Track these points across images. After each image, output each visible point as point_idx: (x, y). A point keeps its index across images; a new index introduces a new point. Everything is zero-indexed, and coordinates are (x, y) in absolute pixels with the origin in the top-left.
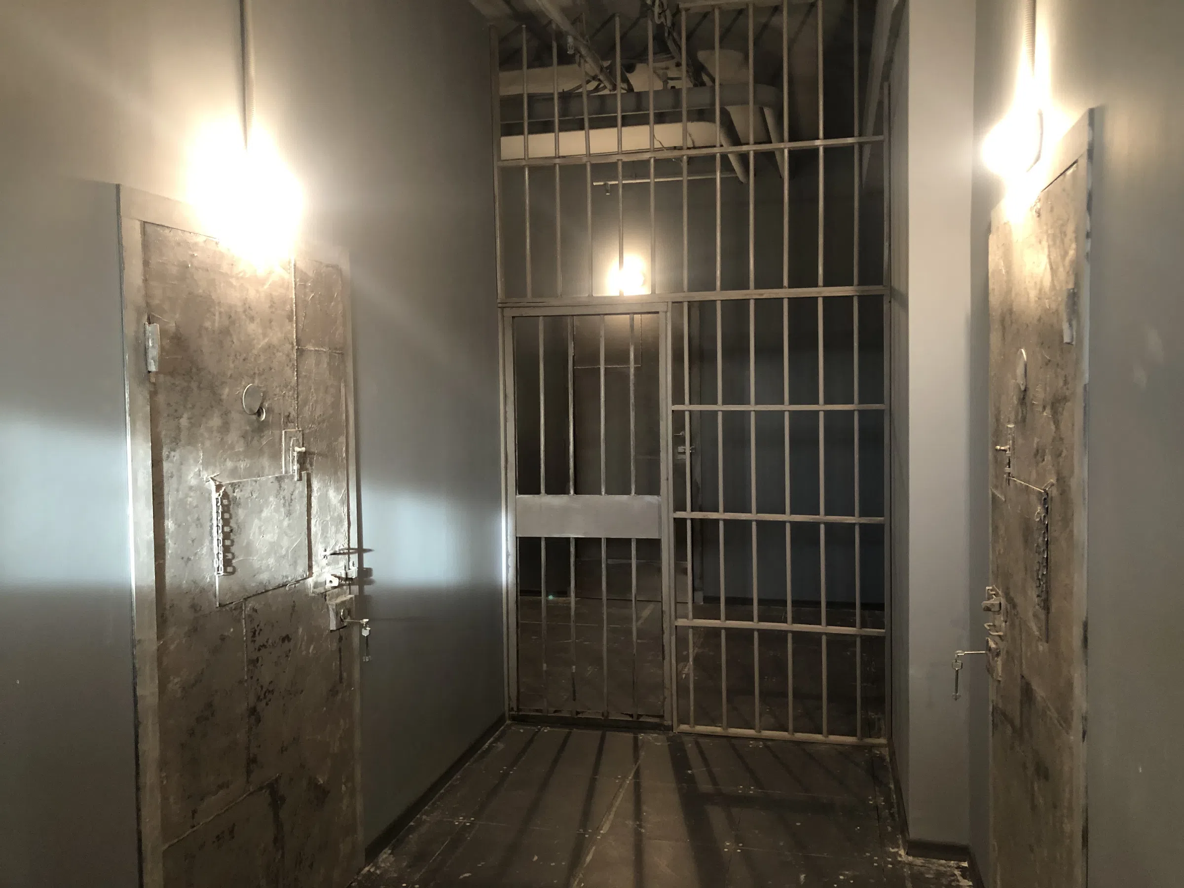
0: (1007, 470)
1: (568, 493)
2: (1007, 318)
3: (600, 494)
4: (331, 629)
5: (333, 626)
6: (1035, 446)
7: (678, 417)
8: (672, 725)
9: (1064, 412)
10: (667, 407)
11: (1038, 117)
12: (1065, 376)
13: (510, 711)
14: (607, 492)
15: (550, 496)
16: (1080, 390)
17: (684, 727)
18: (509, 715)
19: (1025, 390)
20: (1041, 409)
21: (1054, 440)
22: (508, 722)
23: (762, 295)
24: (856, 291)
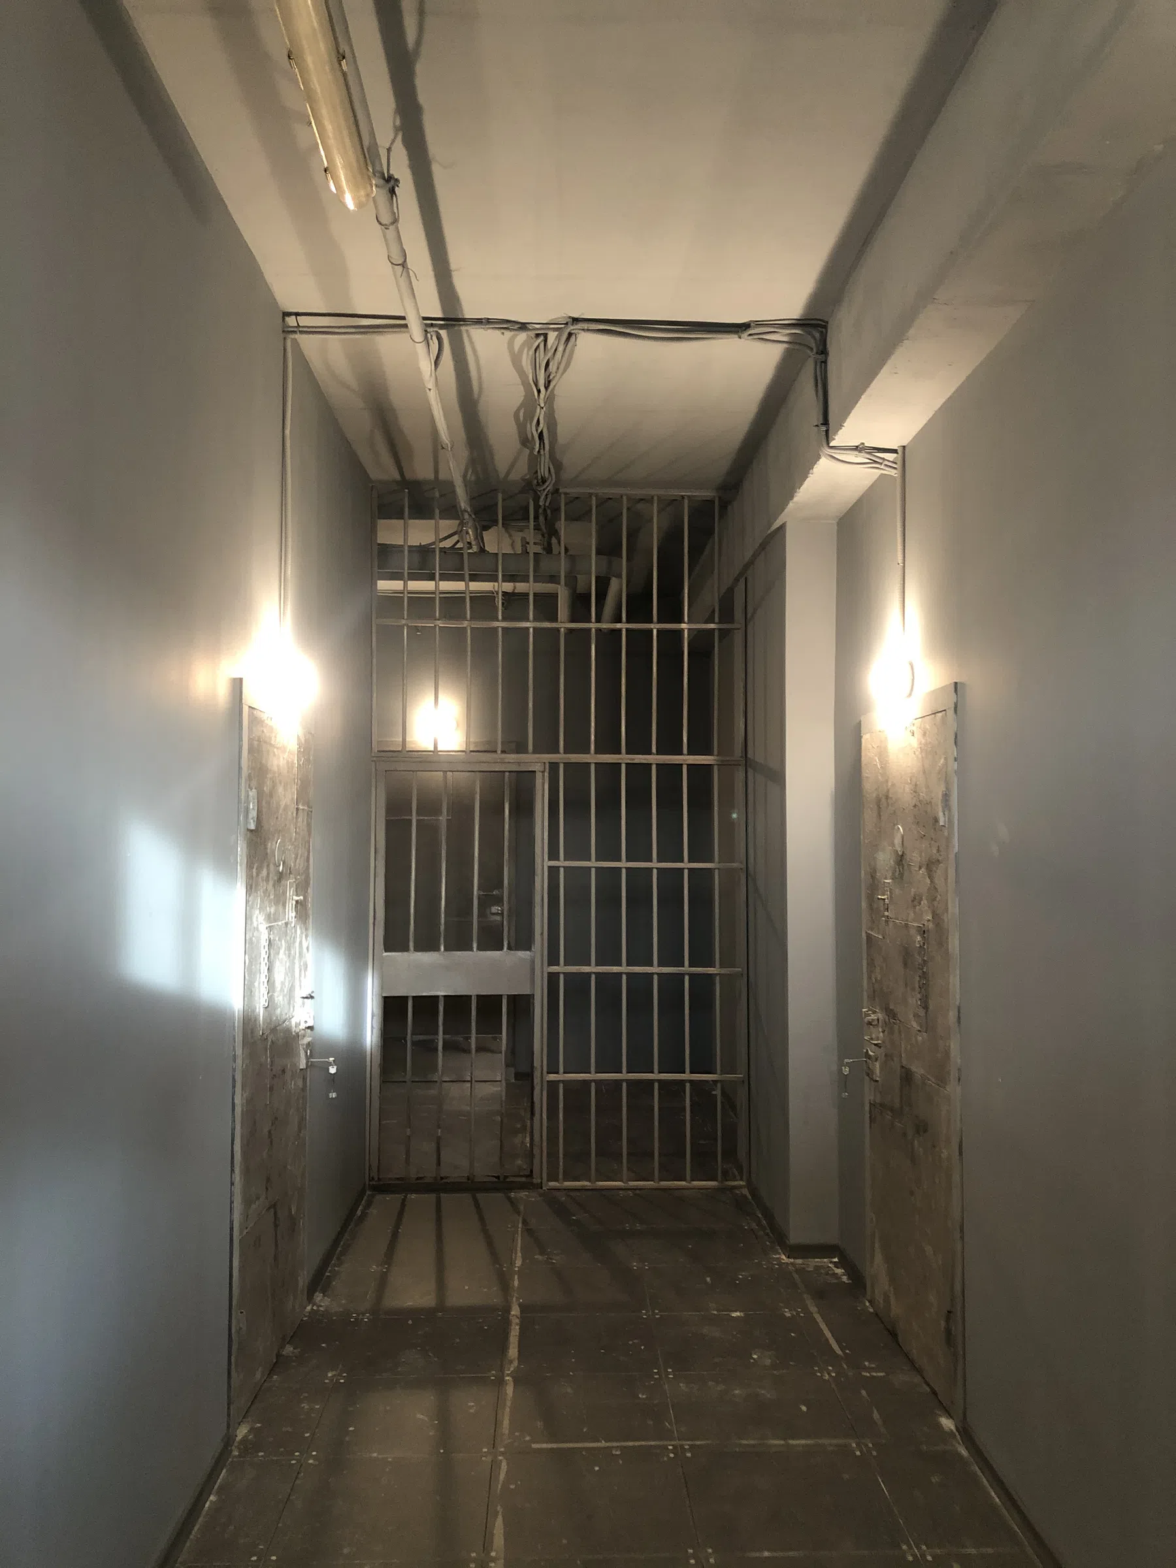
0: (886, 913)
1: (438, 949)
2: (883, 800)
3: (471, 949)
4: (301, 1067)
5: (303, 1065)
6: (912, 894)
7: (553, 871)
8: (541, 1182)
9: (938, 871)
10: (543, 863)
11: (909, 667)
12: (938, 847)
13: (370, 1181)
14: (479, 949)
15: (419, 954)
16: (952, 856)
17: (552, 1184)
18: (369, 1184)
19: (902, 855)
20: (917, 869)
21: (929, 889)
22: (368, 1193)
23: (633, 759)
24: (718, 761)
